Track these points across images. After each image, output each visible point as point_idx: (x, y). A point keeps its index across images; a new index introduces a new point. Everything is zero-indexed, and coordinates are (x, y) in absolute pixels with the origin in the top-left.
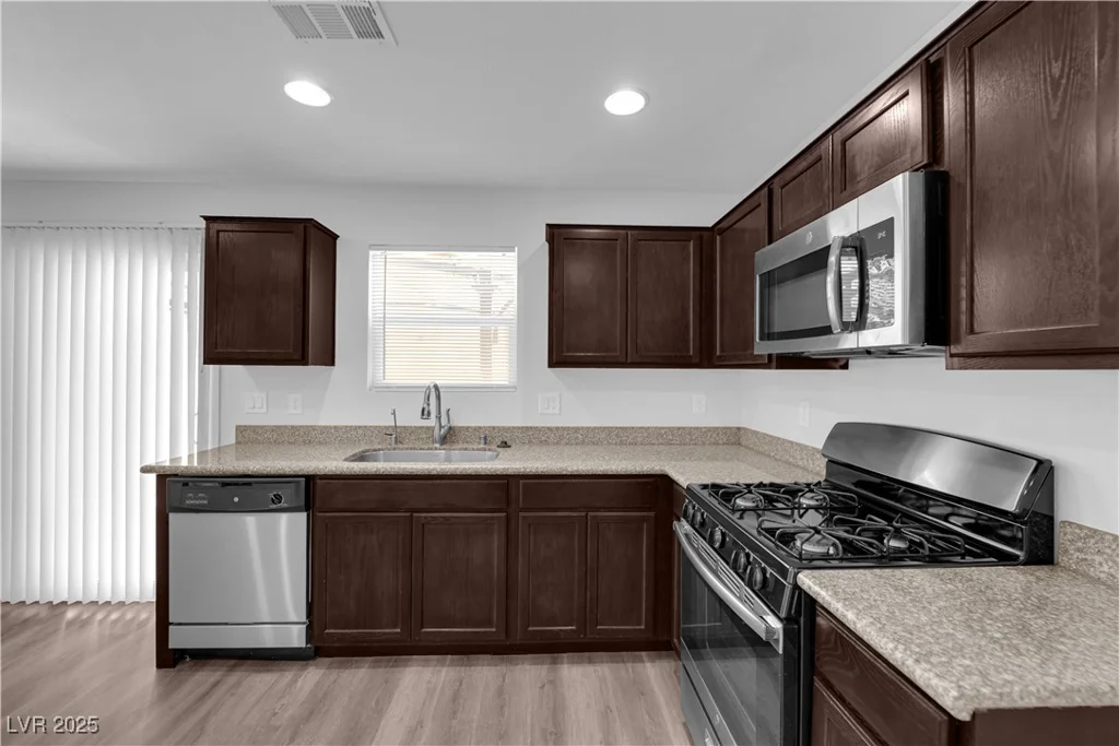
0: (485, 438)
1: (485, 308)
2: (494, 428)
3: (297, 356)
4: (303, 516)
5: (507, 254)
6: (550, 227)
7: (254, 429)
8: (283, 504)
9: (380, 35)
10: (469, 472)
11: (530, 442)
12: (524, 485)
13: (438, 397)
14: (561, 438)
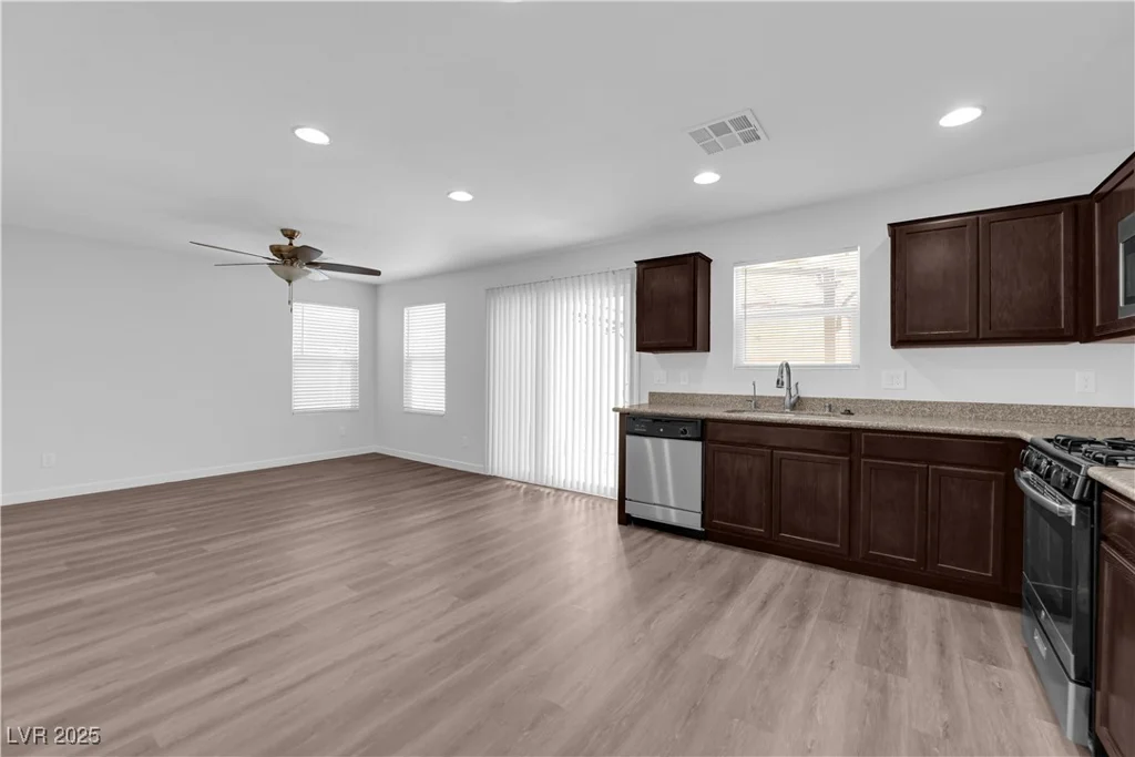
0: (830, 406)
1: (829, 300)
2: (838, 399)
3: (691, 345)
4: (698, 445)
5: (850, 253)
6: (892, 226)
7: (660, 394)
8: (688, 435)
9: (758, 138)
10: (817, 423)
11: (873, 412)
12: (865, 437)
13: (789, 373)
14: (906, 410)
